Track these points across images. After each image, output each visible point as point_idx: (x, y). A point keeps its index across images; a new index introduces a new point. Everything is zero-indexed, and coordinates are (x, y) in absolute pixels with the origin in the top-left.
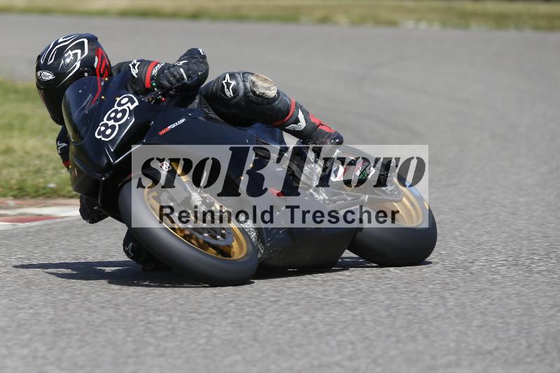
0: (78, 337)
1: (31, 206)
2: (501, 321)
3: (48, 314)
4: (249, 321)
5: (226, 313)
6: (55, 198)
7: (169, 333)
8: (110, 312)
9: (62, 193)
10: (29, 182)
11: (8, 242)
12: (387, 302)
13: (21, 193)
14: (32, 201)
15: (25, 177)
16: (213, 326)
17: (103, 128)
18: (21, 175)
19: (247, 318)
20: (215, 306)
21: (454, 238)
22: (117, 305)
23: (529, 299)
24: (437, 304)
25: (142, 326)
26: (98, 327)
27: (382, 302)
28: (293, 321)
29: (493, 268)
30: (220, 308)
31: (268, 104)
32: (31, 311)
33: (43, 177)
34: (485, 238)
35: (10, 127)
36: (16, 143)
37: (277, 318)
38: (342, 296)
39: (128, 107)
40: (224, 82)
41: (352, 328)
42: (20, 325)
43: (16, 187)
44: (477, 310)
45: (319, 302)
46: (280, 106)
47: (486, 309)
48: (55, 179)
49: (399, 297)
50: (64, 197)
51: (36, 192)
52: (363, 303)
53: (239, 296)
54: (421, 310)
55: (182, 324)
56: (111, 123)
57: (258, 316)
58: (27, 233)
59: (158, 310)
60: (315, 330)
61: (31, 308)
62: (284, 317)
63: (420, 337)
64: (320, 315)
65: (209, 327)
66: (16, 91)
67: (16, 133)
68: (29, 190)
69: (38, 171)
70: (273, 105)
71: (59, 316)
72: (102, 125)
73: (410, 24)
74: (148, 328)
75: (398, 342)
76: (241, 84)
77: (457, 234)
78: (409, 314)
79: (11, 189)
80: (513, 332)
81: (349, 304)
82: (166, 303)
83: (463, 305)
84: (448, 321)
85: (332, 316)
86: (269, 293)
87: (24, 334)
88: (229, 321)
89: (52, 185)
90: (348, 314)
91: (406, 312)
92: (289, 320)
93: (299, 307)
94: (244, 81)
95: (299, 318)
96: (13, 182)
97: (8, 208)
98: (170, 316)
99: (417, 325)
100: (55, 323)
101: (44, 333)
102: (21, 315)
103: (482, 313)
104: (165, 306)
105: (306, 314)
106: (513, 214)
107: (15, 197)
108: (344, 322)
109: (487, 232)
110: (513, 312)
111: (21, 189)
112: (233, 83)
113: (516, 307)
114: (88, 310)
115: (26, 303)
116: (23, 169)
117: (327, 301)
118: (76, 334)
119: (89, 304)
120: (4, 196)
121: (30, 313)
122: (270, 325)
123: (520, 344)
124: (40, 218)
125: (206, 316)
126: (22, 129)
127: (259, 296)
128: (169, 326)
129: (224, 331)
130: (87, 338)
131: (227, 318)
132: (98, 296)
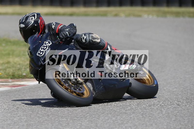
0: (35, 127)
1: (17, 81)
2: (182, 118)
3: (25, 119)
4: (94, 120)
5: (86, 117)
6: (25, 79)
7: (67, 124)
8: (46, 117)
9: (28, 77)
10: (16, 73)
11: (9, 94)
12: (142, 113)
13: (14, 77)
14: (17, 80)
15: (14, 71)
16: (82, 122)
17: (39, 52)
18: (13, 70)
19: (94, 119)
20: (82, 115)
21: (164, 90)
22: (48, 115)
23: (191, 111)
24: (159, 113)
25: (57, 122)
26: (42, 123)
27: (140, 112)
28: (110, 120)
29: (178, 100)
30: (84, 116)
31: (97, 44)
32: (19, 118)
33: (21, 71)
34: (175, 90)
35: (9, 54)
36: (11, 60)
37: (104, 118)
38: (126, 111)
39: (48, 45)
40: (82, 37)
41: (130, 122)
42: (15, 123)
43: (11, 75)
44: (173, 115)
45: (118, 113)
46: (101, 45)
47: (177, 114)
48: (25, 72)
49: (146, 111)
50: (28, 78)
51: (19, 76)
52: (134, 113)
53: (90, 111)
54: (154, 115)
55: (71, 121)
56: (42, 50)
57: (97, 118)
58: (16, 91)
59: (62, 116)
60: (117, 123)
61: (18, 117)
62: (106, 118)
63: (154, 124)
64: (119, 117)
65: (81, 122)
66: (10, 42)
67: (11, 56)
68: (16, 76)
69: (19, 69)
70: (99, 44)
71: (28, 119)
72: (39, 51)
73: (146, 16)
74: (59, 123)
75: (146, 126)
76: (88, 38)
77: (165, 88)
78: (150, 116)
79: (10, 76)
80: (186, 122)
81: (129, 113)
82: (65, 114)
83: (168, 113)
84: (164, 119)
85: (123, 117)
86: (101, 110)
87: (16, 126)
88: (87, 120)
89: (24, 74)
90: (129, 117)
91: (148, 116)
92: (108, 119)
93: (111, 115)
94: (89, 37)
95: (112, 118)
96: (11, 73)
97: (9, 82)
98: (67, 119)
99: (153, 120)
100: (27, 122)
101: (23, 125)
102: (15, 119)
103: (175, 116)
104: (65, 115)
105: (114, 117)
106: (184, 81)
107: (11, 78)
108: (127, 120)
109: (176, 88)
110: (186, 115)
111: (13, 76)
112: (85, 37)
113: (187, 113)
114: (38, 117)
115: (17, 115)
116: (14, 69)
117: (121, 112)
118: (35, 125)
119: (39, 115)
120: (8, 78)
121: (18, 119)
122: (102, 121)
123: (189, 126)
124: (20, 85)
125: (79, 118)
126: (13, 55)
127: (98, 111)
128: (67, 122)
129: (86, 123)
130: (38, 127)
131: (87, 119)
132: (42, 112)
